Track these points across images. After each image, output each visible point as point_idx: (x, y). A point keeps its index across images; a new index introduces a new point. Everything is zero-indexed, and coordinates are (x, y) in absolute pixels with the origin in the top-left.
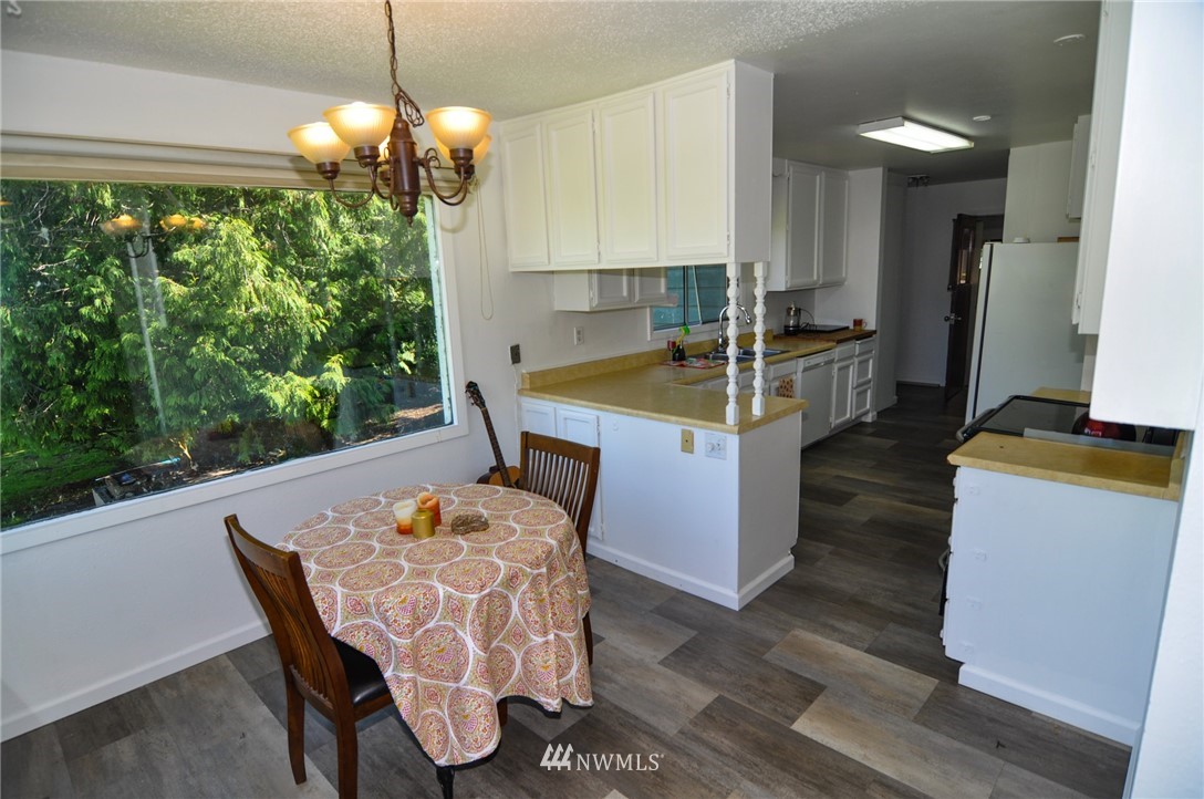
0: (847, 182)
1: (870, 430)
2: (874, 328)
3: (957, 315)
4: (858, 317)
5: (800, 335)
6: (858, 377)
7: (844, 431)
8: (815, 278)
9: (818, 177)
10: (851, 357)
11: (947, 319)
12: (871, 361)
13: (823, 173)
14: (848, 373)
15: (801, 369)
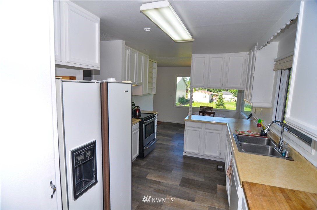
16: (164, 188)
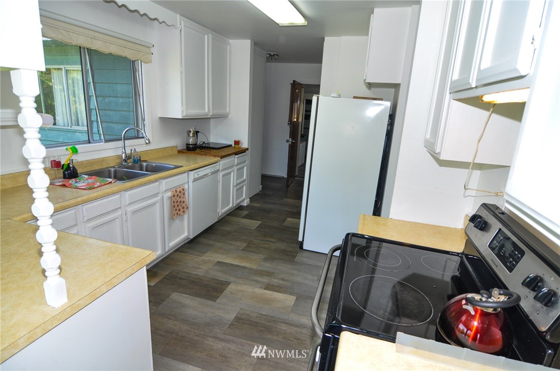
0: (228, 46)
1: (245, 213)
2: (247, 147)
3: (293, 139)
4: (237, 139)
5: (198, 151)
6: (237, 180)
7: (228, 215)
8: (207, 111)
9: (206, 36)
10: (232, 166)
11: (288, 141)
12: (245, 168)
13: (210, 35)
14: (230, 177)
15: (191, 179)
16: (259, 279)
